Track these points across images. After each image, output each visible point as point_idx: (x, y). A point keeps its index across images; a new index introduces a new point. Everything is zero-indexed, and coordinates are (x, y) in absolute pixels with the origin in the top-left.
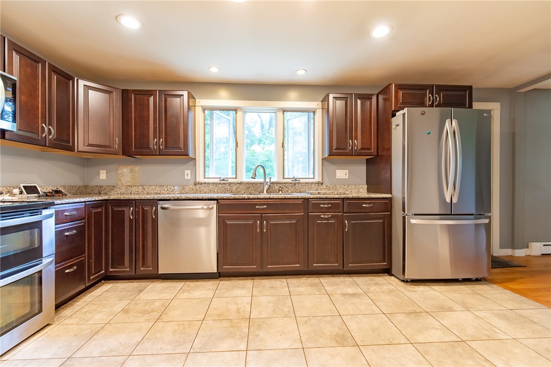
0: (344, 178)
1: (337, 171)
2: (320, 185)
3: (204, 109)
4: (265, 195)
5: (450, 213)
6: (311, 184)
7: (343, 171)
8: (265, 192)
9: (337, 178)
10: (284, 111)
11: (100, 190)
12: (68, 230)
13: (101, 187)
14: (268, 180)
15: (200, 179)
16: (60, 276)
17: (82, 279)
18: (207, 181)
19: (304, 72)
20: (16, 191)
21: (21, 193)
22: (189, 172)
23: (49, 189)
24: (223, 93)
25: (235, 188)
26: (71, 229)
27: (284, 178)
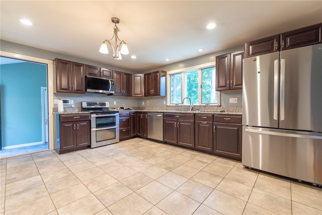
0: (234, 103)
1: (230, 99)
2: (219, 107)
3: (171, 75)
4: (190, 112)
5: (278, 127)
6: (214, 106)
7: (234, 98)
8: (190, 110)
9: (230, 103)
10: (202, 69)
11: (143, 108)
12: (124, 119)
13: (142, 107)
14: (192, 104)
15: (169, 104)
16: (121, 131)
17: (128, 134)
18: (171, 105)
19: (202, 50)
20: (118, 108)
21: (120, 109)
22: (165, 101)
23: (127, 108)
24: (181, 65)
25: (180, 108)
26: (125, 119)
27: (202, 104)
